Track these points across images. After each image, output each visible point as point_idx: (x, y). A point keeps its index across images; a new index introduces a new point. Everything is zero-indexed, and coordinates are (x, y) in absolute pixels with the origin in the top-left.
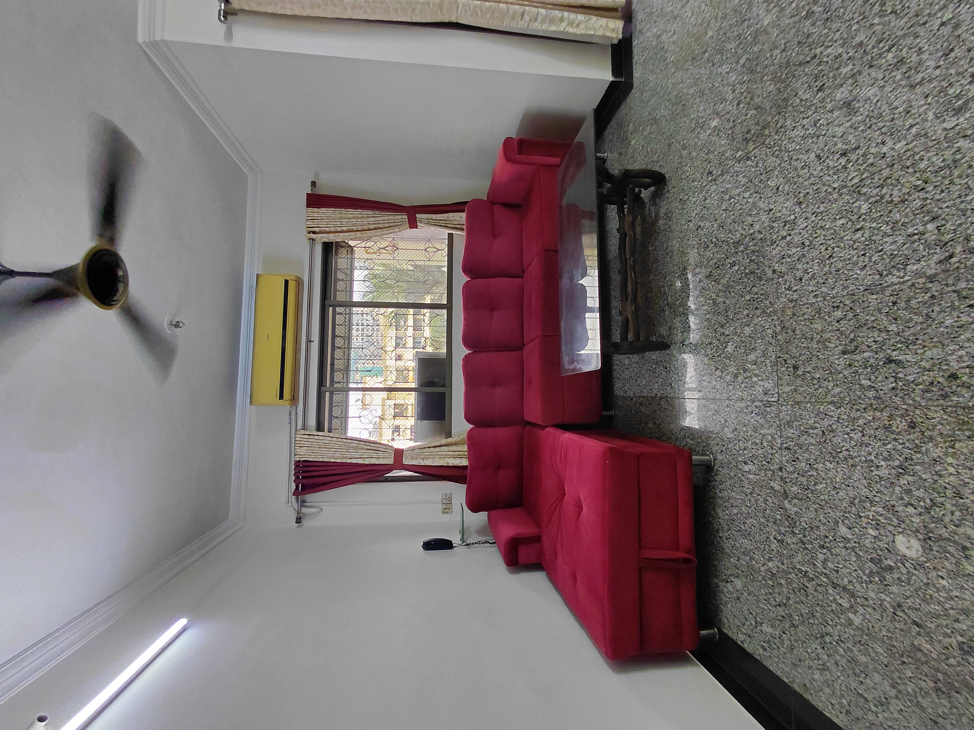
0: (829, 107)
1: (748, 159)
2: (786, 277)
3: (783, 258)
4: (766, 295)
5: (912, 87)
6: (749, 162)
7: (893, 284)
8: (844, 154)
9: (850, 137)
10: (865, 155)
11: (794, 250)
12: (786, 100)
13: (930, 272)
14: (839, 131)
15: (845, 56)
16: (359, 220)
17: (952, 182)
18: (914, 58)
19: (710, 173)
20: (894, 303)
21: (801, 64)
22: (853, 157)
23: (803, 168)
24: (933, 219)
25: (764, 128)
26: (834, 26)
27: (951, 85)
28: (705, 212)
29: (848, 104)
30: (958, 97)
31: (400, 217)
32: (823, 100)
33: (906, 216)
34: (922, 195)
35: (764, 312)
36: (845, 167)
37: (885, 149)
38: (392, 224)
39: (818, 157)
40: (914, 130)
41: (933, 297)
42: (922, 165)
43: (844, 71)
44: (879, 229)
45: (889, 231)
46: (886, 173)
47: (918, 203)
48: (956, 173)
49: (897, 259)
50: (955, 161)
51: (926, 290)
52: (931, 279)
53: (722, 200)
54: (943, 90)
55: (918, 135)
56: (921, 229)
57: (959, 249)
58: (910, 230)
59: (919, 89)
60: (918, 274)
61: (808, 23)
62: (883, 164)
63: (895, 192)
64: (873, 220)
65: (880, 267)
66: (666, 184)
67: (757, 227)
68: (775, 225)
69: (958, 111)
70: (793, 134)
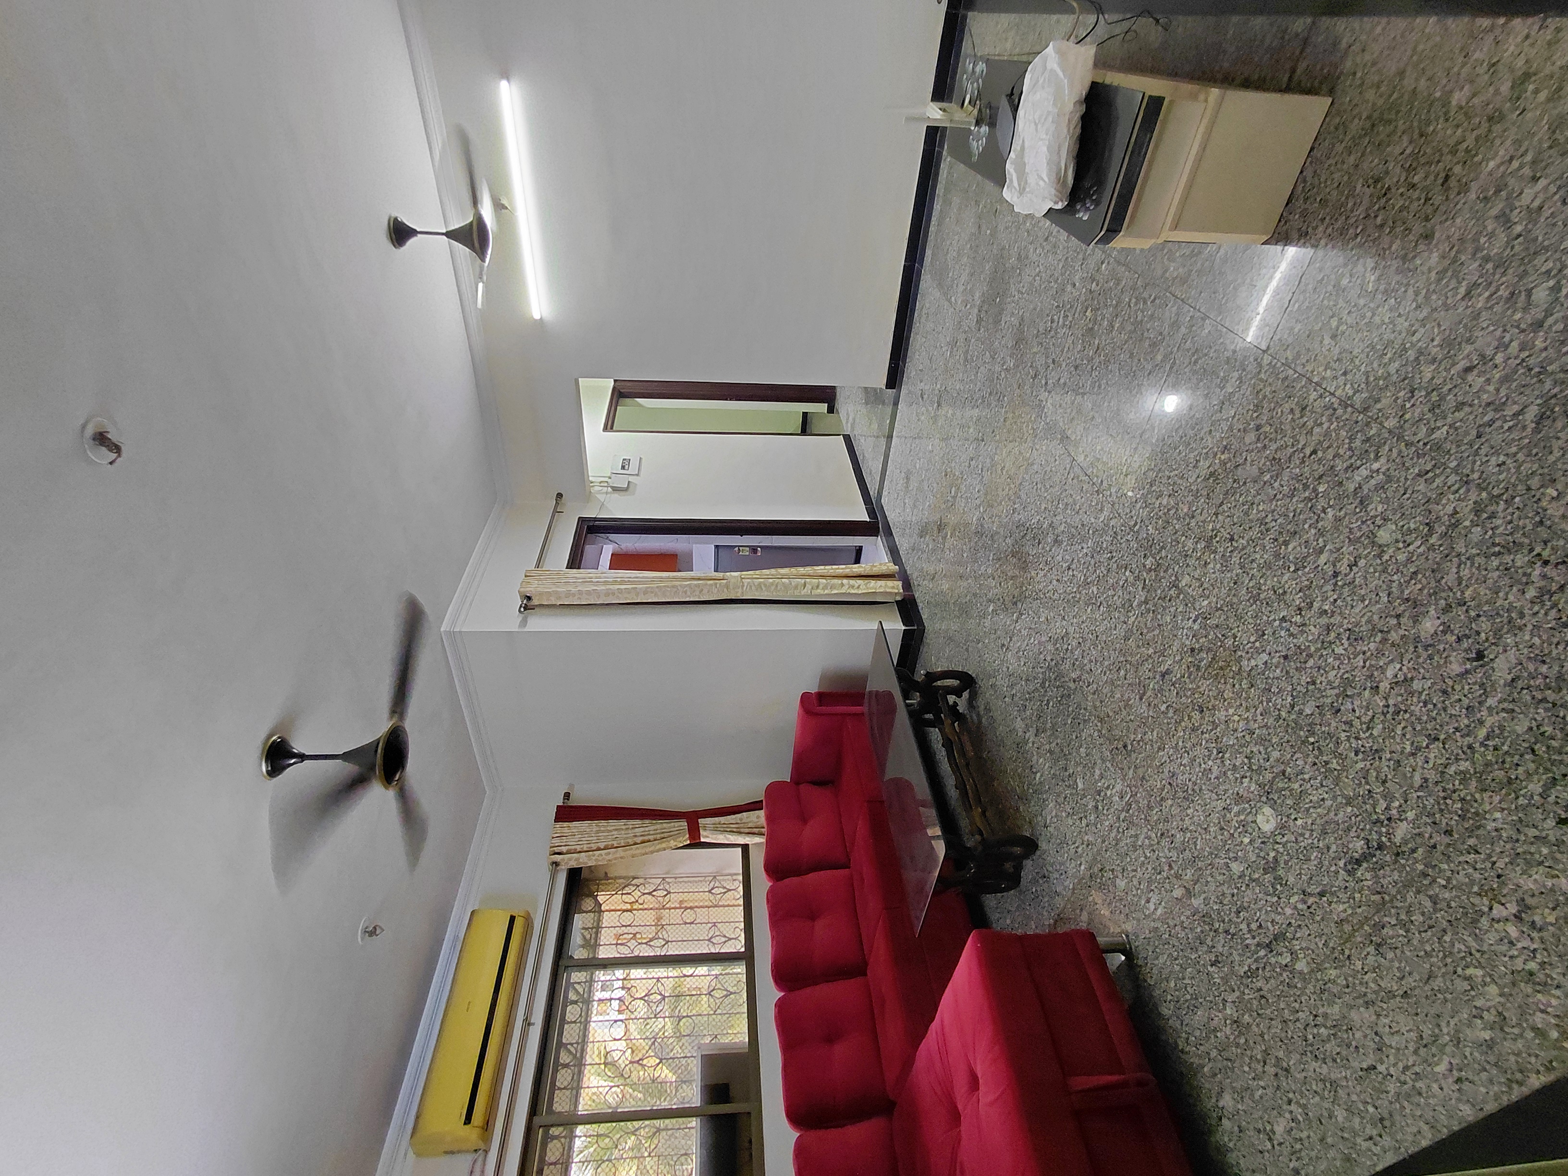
0: (1048, 549)
1: (1022, 614)
2: (1083, 677)
3: (1074, 665)
4: (1079, 706)
5: (1078, 513)
6: (1023, 617)
7: (1134, 622)
8: (1069, 569)
9: (1067, 557)
10: (1078, 561)
11: (1077, 653)
12: (1025, 561)
13: (1143, 599)
14: (1059, 558)
15: (1042, 519)
16: (623, 832)
17: (1120, 544)
18: (1071, 500)
19: (1003, 645)
20: (1141, 634)
21: (1023, 537)
22: (1074, 566)
23: (1054, 594)
24: (1126, 568)
25: (1021, 587)
26: (1029, 509)
27: (1092, 501)
28: (1012, 679)
29: (1056, 541)
30: (1097, 504)
31: (676, 824)
32: (1043, 548)
33: (1115, 577)
34: (1114, 560)
35: (1085, 721)
36: (1073, 575)
37: (1085, 551)
38: (666, 835)
39: (1058, 580)
40: (1091, 532)
41: (1154, 611)
42: (1105, 546)
43: (1045, 526)
44: (1108, 596)
45: (1113, 593)
46: (1093, 562)
47: (1115, 566)
48: (1119, 538)
49: (1126, 606)
50: (1115, 533)
51: (1148, 611)
52: (1146, 602)
53: (1019, 658)
54: (1090, 505)
55: (1094, 532)
56: (1124, 578)
57: (1145, 574)
58: (1121, 583)
59: (1081, 512)
60: (1139, 605)
61: (1016, 515)
62: (1089, 558)
63: (1103, 569)
64: (1103, 593)
65: (1122, 619)
66: (976, 683)
67: (1049, 658)
68: (1058, 645)
69: (1102, 510)
70: (1038, 579)
